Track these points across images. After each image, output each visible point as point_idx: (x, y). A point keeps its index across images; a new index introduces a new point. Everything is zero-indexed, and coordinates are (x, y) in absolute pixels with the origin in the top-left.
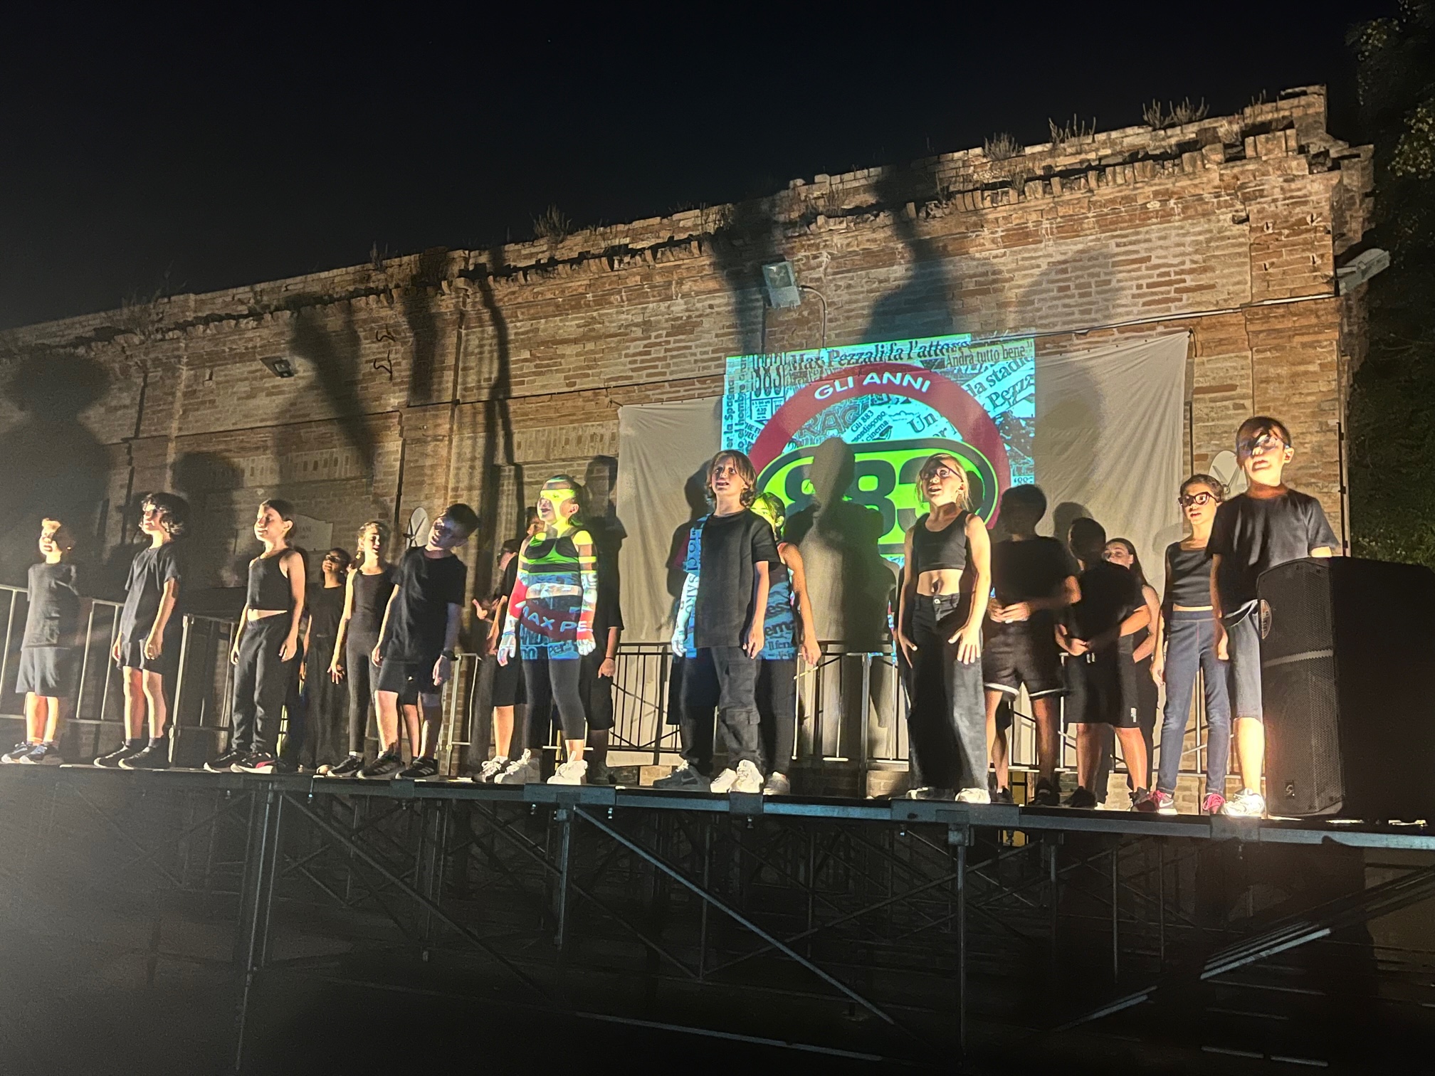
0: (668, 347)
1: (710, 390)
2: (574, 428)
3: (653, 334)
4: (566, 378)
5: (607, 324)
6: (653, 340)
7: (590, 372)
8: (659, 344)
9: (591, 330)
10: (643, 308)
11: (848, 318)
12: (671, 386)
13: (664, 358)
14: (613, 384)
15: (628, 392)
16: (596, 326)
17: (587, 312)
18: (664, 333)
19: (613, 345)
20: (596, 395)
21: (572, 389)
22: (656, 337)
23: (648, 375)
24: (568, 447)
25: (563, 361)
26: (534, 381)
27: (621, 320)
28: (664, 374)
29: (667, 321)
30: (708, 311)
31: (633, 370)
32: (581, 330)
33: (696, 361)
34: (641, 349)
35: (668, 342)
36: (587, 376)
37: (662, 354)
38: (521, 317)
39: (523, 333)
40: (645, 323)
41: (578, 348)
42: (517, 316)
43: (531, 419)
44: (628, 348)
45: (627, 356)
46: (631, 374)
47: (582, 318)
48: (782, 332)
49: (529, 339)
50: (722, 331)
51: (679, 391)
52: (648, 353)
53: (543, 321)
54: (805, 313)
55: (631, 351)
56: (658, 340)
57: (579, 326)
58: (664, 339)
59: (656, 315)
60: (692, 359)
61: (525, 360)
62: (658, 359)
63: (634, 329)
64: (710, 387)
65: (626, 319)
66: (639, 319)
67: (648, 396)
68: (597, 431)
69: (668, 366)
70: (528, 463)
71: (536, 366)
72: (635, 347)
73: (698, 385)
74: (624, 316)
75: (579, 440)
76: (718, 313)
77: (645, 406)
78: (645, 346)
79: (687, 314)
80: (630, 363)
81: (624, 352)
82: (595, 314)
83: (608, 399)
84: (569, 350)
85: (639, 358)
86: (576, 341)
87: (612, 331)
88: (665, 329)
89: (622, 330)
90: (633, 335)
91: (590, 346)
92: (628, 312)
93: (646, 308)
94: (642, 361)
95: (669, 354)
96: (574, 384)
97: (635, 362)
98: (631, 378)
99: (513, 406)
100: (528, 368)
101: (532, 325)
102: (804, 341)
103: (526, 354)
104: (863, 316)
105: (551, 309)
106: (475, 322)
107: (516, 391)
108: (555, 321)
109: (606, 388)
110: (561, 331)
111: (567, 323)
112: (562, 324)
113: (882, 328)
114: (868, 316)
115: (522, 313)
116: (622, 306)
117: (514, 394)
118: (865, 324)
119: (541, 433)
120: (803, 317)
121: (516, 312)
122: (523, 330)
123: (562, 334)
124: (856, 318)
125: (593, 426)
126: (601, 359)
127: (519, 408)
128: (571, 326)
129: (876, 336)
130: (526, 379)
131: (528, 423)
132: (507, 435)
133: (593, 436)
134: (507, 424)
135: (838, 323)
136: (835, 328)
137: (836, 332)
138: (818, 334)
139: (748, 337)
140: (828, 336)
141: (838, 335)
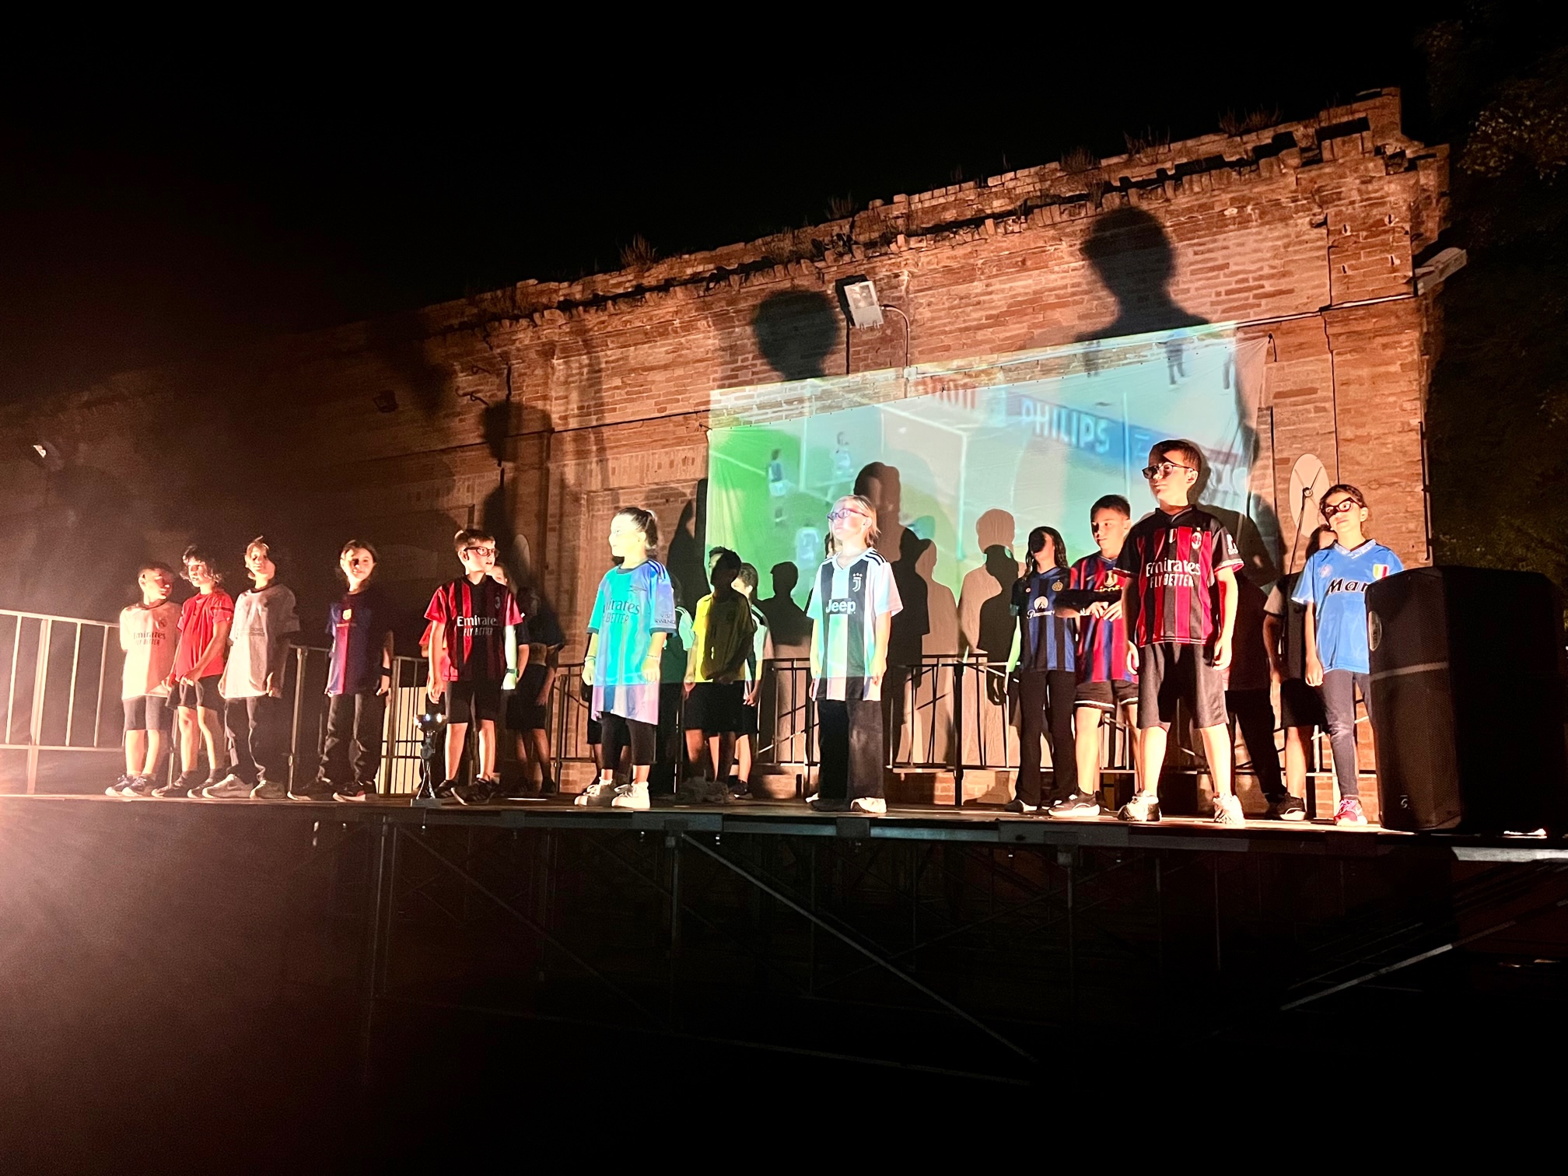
0: (754, 370)
1: (798, 412)
2: (667, 453)
3: (740, 358)
4: (656, 404)
5: (696, 350)
6: (739, 364)
7: (680, 397)
8: (746, 367)
9: (680, 356)
10: (729, 333)
11: (931, 335)
12: (759, 409)
13: (752, 381)
14: (702, 408)
16: (683, 352)
17: (674, 338)
18: (750, 356)
19: (700, 370)
20: (686, 419)
21: (663, 414)
22: (742, 361)
23: (736, 399)
24: (661, 471)
25: (653, 387)
26: (626, 407)
28: (751, 397)
29: (753, 344)
31: (721, 394)
32: (670, 356)
34: (729, 373)
35: (754, 365)
36: (678, 401)
37: (749, 377)
38: (611, 346)
39: (613, 362)
40: (731, 347)
41: (668, 374)
42: (607, 345)
43: (624, 445)
44: (715, 372)
45: (715, 380)
46: (719, 398)
47: (671, 344)
48: (865, 352)
49: (620, 366)
50: (807, 353)
51: (767, 413)
52: (736, 377)
53: (632, 348)
54: (889, 332)
55: (719, 375)
56: (745, 364)
57: (667, 353)
58: (751, 362)
59: (742, 339)
61: (617, 388)
63: (721, 353)
64: (797, 409)
65: (713, 345)
66: (726, 344)
67: (737, 419)
68: (689, 455)
70: (622, 488)
71: (627, 393)
72: (723, 372)
73: (785, 407)
74: (711, 341)
75: (672, 464)
76: (803, 335)
77: (734, 428)
78: (733, 370)
79: (772, 337)
80: (719, 387)
81: (712, 377)
82: (683, 340)
83: (697, 424)
84: (658, 376)
85: (727, 382)
86: (665, 367)
87: (700, 356)
88: (751, 352)
89: (709, 355)
90: (720, 360)
91: (680, 372)
92: (714, 337)
93: (732, 332)
95: (755, 376)
96: (665, 409)
97: (723, 386)
98: (719, 401)
99: (607, 432)
100: (619, 395)
101: (622, 353)
102: (888, 360)
103: (617, 382)
104: (945, 333)
105: (640, 336)
106: (567, 352)
107: (609, 418)
108: (644, 349)
109: (696, 412)
110: (651, 358)
111: (656, 350)
112: (650, 351)
113: (964, 344)
114: (951, 332)
115: (612, 342)
116: (709, 332)
117: (608, 421)
118: (947, 341)
119: (634, 459)
120: (887, 335)
121: (606, 341)
122: (613, 358)
123: (652, 361)
124: (938, 335)
125: (683, 450)
126: (690, 384)
127: (613, 435)
128: (660, 353)
129: (958, 352)
130: (618, 406)
131: (621, 449)
132: (602, 461)
133: (685, 460)
134: (602, 450)
135: (921, 340)
136: (918, 346)
137: (920, 349)
138: (901, 352)
139: (833, 357)
140: (911, 354)
141: (921, 353)
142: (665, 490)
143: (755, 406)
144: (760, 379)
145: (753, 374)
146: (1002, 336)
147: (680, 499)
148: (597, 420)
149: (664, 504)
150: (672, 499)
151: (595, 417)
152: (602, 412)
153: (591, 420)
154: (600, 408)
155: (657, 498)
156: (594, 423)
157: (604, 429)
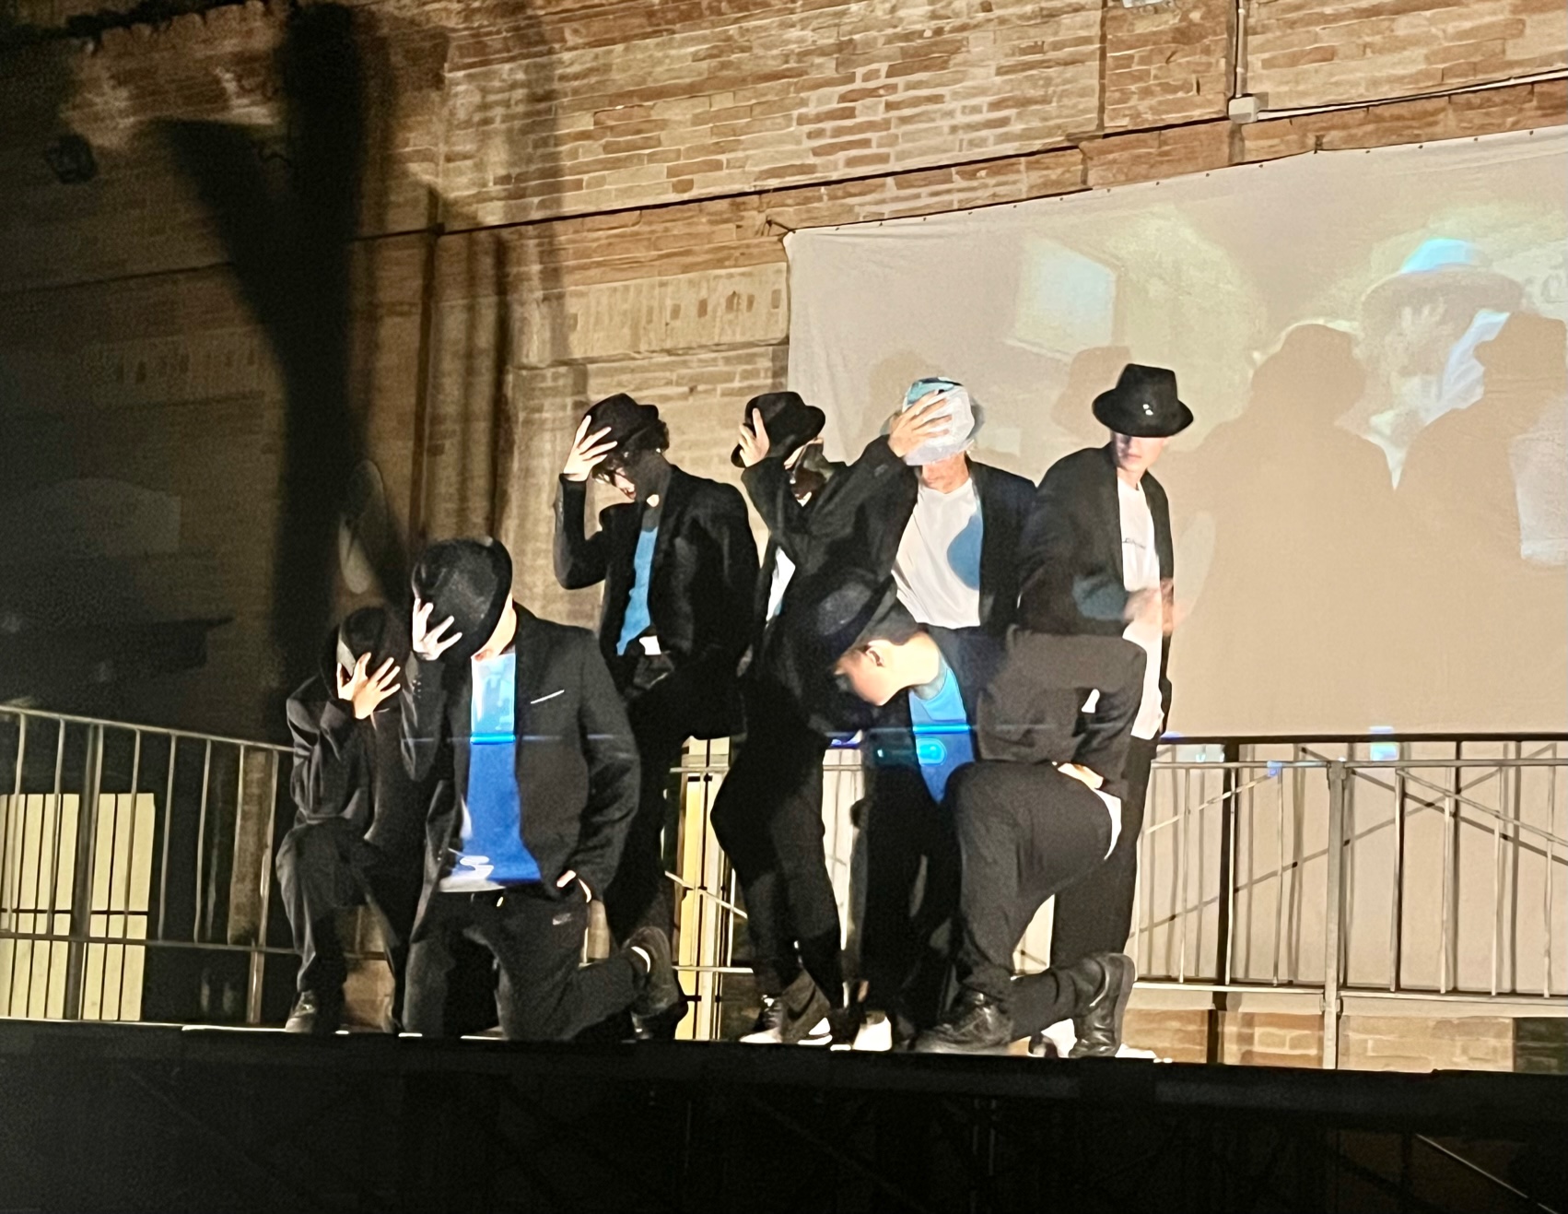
0: (891, 98)
1: (990, 192)
2: (691, 282)
3: (860, 71)
4: (671, 173)
5: (760, 52)
6: (858, 84)
7: (723, 158)
8: (872, 93)
9: (724, 66)
10: (836, 14)
11: (1292, 24)
12: (900, 186)
13: (886, 124)
14: (774, 183)
15: (807, 200)
16: (734, 57)
17: (714, 25)
18: (884, 67)
19: (771, 97)
20: (737, 207)
21: (686, 196)
22: (866, 78)
23: (850, 163)
24: (677, 323)
25: (663, 134)
26: (601, 181)
27: (788, 42)
28: (884, 159)
29: (889, 41)
30: (981, 16)
31: (816, 152)
32: (704, 65)
33: (954, 129)
34: (835, 105)
35: (893, 88)
36: (717, 166)
37: (880, 115)
38: (571, 39)
39: (576, 77)
40: (840, 47)
41: (699, 106)
42: (563, 40)
43: (599, 264)
44: (804, 103)
45: (802, 120)
46: (812, 160)
47: (704, 39)
48: (1143, 61)
49: (592, 88)
50: (1012, 61)
51: (918, 196)
52: (850, 113)
53: (619, 48)
54: (1195, 16)
55: (811, 110)
56: (871, 85)
57: (697, 58)
58: (883, 81)
59: (866, 30)
60: (945, 124)
61: (585, 135)
62: (871, 126)
63: (818, 60)
64: (985, 186)
65: (801, 41)
66: (828, 39)
67: (851, 209)
68: (738, 289)
69: (893, 140)
70: (593, 361)
71: (607, 148)
72: (820, 102)
73: (959, 182)
74: (794, 33)
75: (703, 308)
76: (1002, 21)
77: (844, 230)
78: (843, 98)
79: (935, 24)
80: (810, 135)
81: (795, 113)
82: (733, 30)
83: (761, 218)
84: (677, 112)
85: (828, 125)
86: (692, 91)
87: (773, 65)
88: (887, 58)
89: (792, 64)
90: (815, 75)
91: (723, 101)
92: (804, 23)
93: (844, 13)
94: (838, 132)
95: (894, 114)
96: (689, 185)
97: (819, 134)
98: (811, 169)
99: (564, 233)
100: (591, 152)
101: (596, 57)
102: (1193, 78)
103: (585, 122)
104: (1326, 19)
105: (636, 21)
106: (480, 53)
107: (572, 203)
108: (646, 48)
109: (759, 193)
110: (659, 69)
111: (673, 52)
112: (660, 54)
113: (1365, 46)
114: (1337, 17)
115: (576, 32)
116: (792, 12)
117: (568, 209)
118: (1327, 37)
119: (618, 295)
120: (1191, 23)
121: (561, 31)
122: (576, 68)
123: (661, 76)
124: (1308, 24)
125: (731, 276)
126: (746, 130)
127: (574, 242)
128: (681, 58)
129: (1353, 64)
130: (585, 177)
131: (592, 272)
132: (554, 299)
133: (732, 299)
134: (552, 275)
135: (1269, 36)
136: (1261, 49)
137: (1266, 56)
138: (1223, 62)
139: (1070, 72)
140: (1246, 66)
141: (1267, 64)
142: (685, 363)
143: (890, 180)
144: (904, 120)
145: (889, 106)
146: (1451, 28)
147: (720, 387)
148: (542, 205)
149: (684, 397)
150: (701, 388)
151: (536, 200)
152: (558, 188)
153: (525, 209)
154: (552, 180)
155: (669, 383)
156: (536, 215)
157: (558, 226)
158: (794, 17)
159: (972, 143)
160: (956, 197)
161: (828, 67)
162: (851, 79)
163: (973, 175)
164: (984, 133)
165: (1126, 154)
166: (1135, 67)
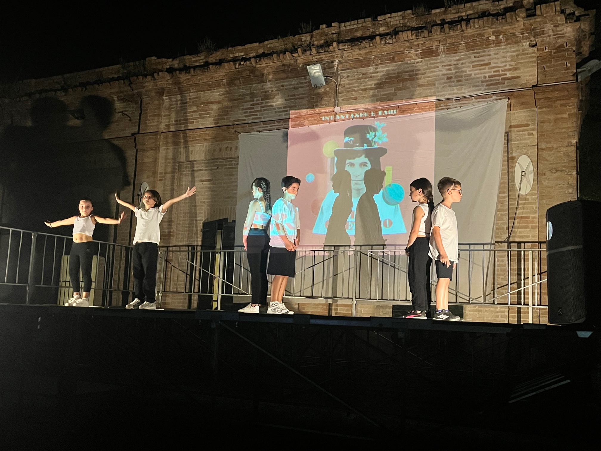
0: (262, 105)
1: (283, 126)
2: (218, 144)
3: (255, 99)
4: (213, 120)
5: (234, 94)
6: (255, 102)
7: (225, 117)
8: (258, 104)
9: (226, 97)
10: (250, 87)
11: (348, 92)
12: (264, 124)
13: (260, 111)
14: (236, 123)
15: (243, 127)
16: (228, 95)
17: (223, 88)
18: (260, 98)
19: (236, 104)
20: (228, 128)
21: (217, 125)
22: (257, 101)
23: (253, 119)
24: (215, 153)
25: (212, 112)
26: (198, 122)
27: (240, 92)
28: (260, 118)
29: (262, 93)
30: (282, 88)
31: (246, 116)
32: (221, 97)
33: (276, 112)
34: (249, 106)
35: (262, 103)
36: (224, 119)
37: (259, 109)
38: (192, 91)
39: (193, 98)
40: (251, 93)
42: (190, 91)
43: (197, 140)
44: (243, 106)
45: (243, 109)
46: (244, 118)
47: (221, 91)
49: (196, 101)
50: (288, 98)
51: (268, 127)
52: (253, 108)
53: (202, 92)
54: (328, 89)
55: (245, 107)
56: (258, 102)
57: (219, 95)
58: (260, 101)
59: (257, 90)
60: (274, 111)
61: (194, 112)
62: (258, 111)
63: (246, 96)
64: (282, 125)
65: (242, 92)
66: (248, 92)
67: (253, 129)
68: (229, 146)
69: (262, 115)
70: (196, 161)
71: (199, 114)
72: (247, 105)
73: (277, 124)
74: (241, 91)
75: (220, 150)
76: (286, 89)
77: (252, 133)
78: (251, 105)
79: (271, 89)
80: (245, 113)
81: (241, 108)
82: (227, 89)
83: (234, 130)
84: (215, 107)
85: (249, 111)
86: (218, 102)
87: (237, 97)
88: (260, 97)
89: (240, 97)
90: (246, 100)
91: (225, 105)
92: (243, 89)
93: (252, 86)
94: (250, 112)
95: (263, 109)
96: (218, 123)
97: (247, 112)
98: (244, 120)
99: (189, 133)
100: (196, 115)
101: (197, 94)
102: (327, 103)
103: (195, 109)
104: (355, 91)
105: (206, 87)
106: (170, 94)
107: (190, 126)
108: (208, 93)
109: (233, 125)
110: (212, 98)
111: (214, 94)
112: (212, 94)
113: (364, 96)
114: (357, 91)
115: (193, 89)
116: (240, 86)
117: (189, 128)
118: (355, 95)
119: (202, 147)
120: (327, 91)
121: (190, 89)
122: (193, 97)
123: (212, 99)
124: (352, 92)
125: (227, 143)
126: (231, 111)
127: (192, 135)
128: (216, 95)
129: (361, 100)
130: (195, 121)
131: (196, 142)
132: (186, 147)
133: (227, 148)
134: (186, 142)
135: (343, 94)
136: (341, 97)
137: (342, 98)
138: (333, 99)
139: (300, 100)
140: (338, 100)
141: (343, 100)
142: (217, 162)
143: (262, 123)
144: (265, 110)
145: (261, 107)
146: (382, 93)
147: (224, 167)
148: (184, 127)
149: (216, 169)
150: (220, 167)
151: (184, 125)
152: (187, 123)
153: (181, 127)
154: (186, 121)
155: (213, 166)
156: (183, 129)
157: (188, 132)
158: (241, 87)
159: (279, 116)
160: (276, 127)
161: (248, 98)
162: (253, 101)
163: (279, 122)
164: (282, 113)
165: (313, 119)
166: (315, 100)
